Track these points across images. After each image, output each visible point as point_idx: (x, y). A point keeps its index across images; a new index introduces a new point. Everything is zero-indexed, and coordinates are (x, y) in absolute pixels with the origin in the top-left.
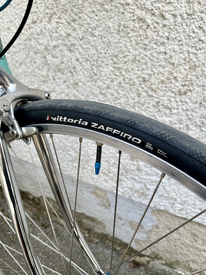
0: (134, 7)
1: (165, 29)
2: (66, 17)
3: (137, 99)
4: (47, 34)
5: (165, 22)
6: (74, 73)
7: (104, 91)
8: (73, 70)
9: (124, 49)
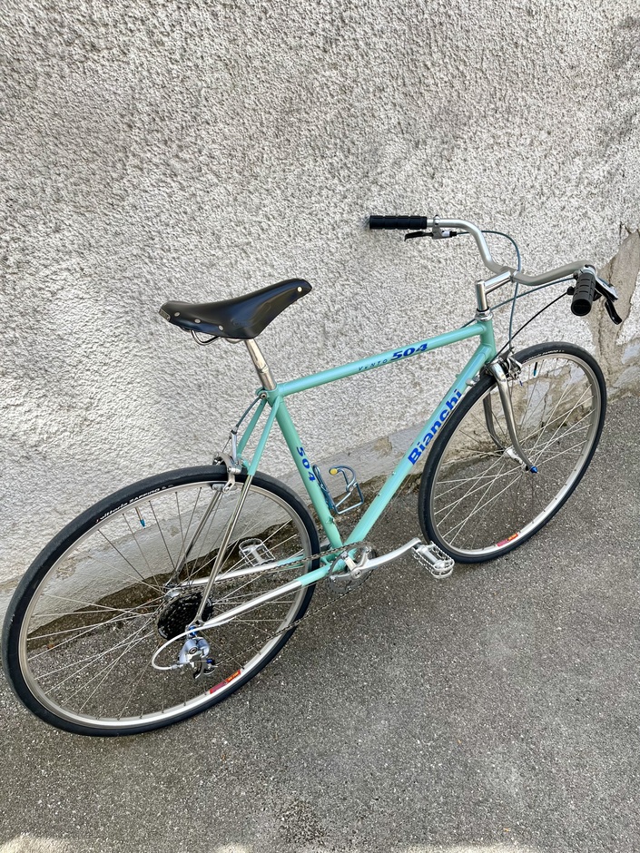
0: (419, 258)
1: (440, 270)
2: (354, 277)
3: (420, 330)
4: (328, 300)
5: (441, 265)
6: (360, 331)
7: (390, 336)
8: (358, 328)
9: (409, 292)
